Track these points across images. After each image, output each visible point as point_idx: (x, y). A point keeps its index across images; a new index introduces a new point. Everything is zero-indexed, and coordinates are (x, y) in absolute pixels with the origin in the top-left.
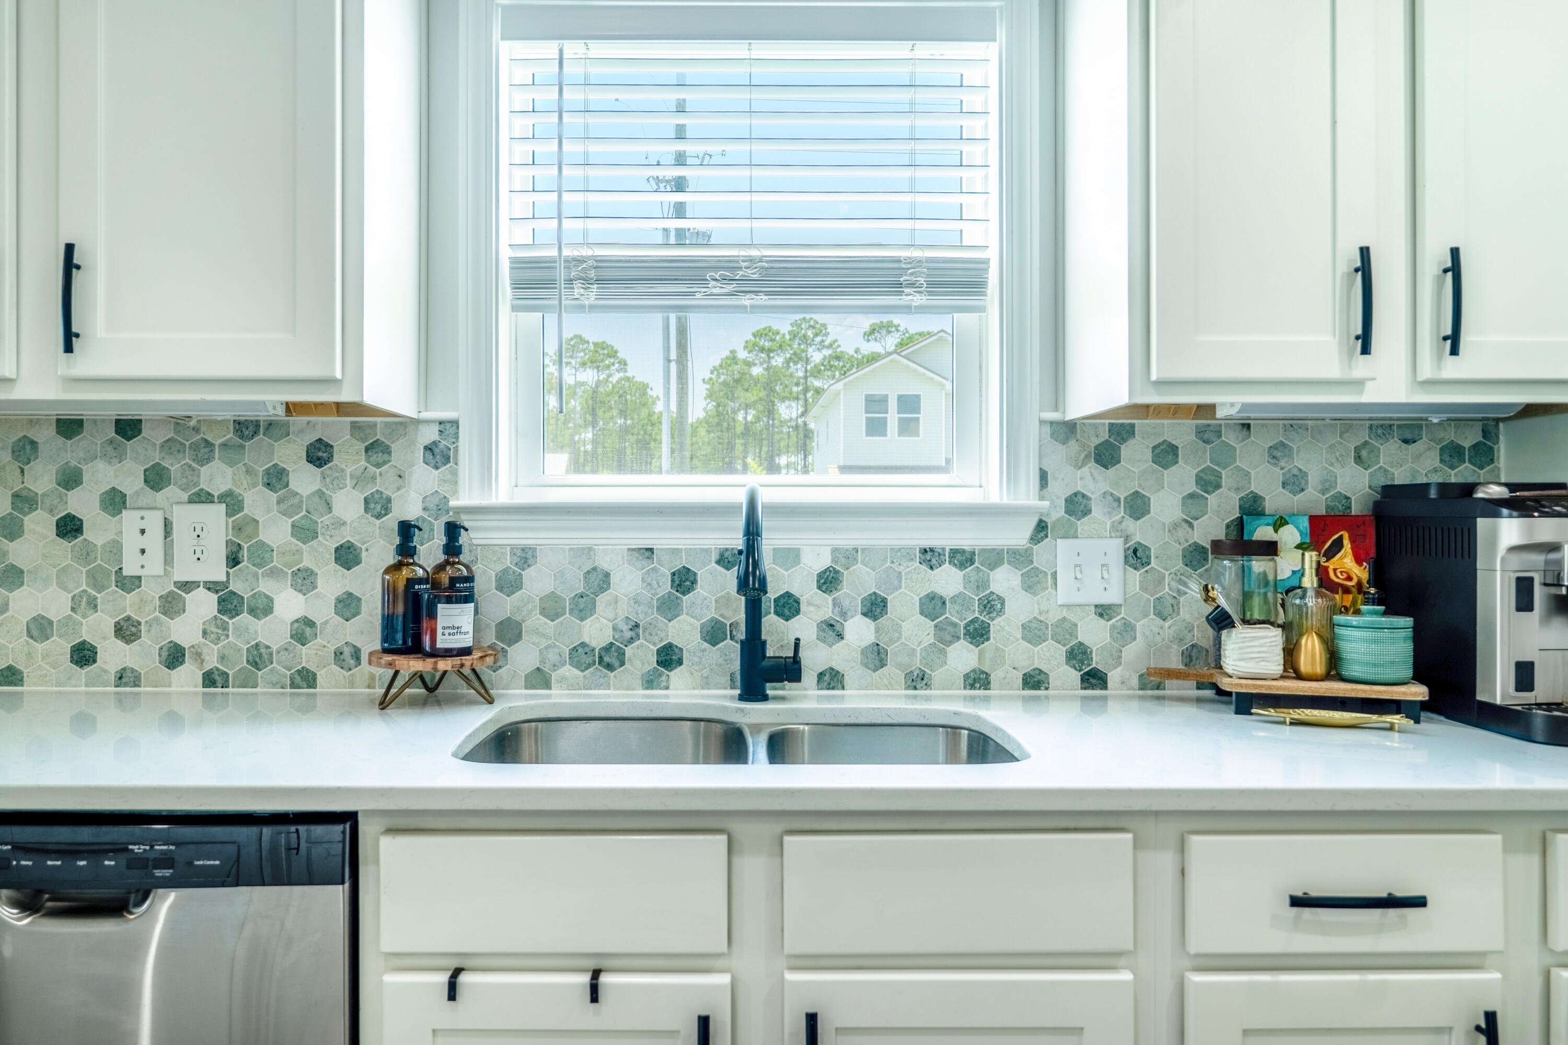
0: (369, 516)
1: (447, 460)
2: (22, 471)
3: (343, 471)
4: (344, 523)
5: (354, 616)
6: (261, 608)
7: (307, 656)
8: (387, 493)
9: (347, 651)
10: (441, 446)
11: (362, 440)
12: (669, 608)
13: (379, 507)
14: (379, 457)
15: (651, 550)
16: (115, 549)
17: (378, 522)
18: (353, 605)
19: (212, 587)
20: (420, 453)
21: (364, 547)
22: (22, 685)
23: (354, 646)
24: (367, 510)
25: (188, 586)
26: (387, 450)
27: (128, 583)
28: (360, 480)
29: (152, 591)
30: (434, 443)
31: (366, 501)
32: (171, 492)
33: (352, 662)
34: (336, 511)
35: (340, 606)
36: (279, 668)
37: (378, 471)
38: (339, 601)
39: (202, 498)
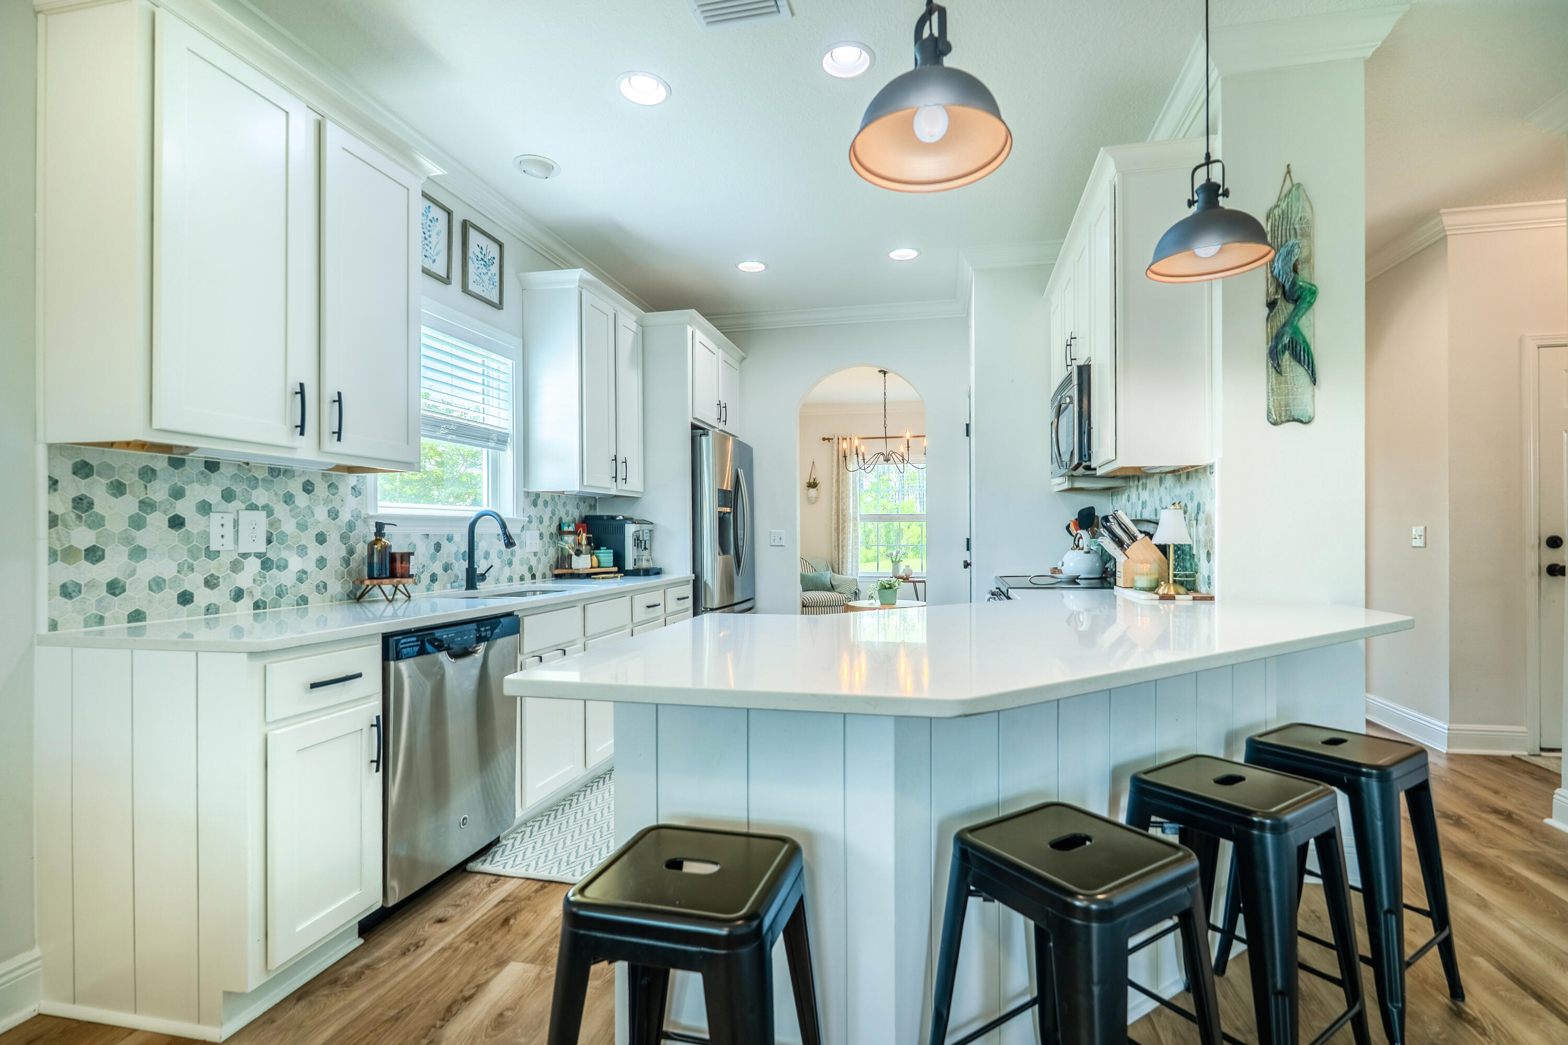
0: (330, 519)
1: (360, 494)
2: (146, 487)
3: (318, 496)
4: (319, 522)
5: (324, 567)
6: (283, 566)
7: (305, 589)
8: (337, 508)
9: (321, 585)
10: (358, 487)
11: (327, 482)
12: (433, 558)
13: (334, 514)
14: (334, 491)
15: (428, 535)
16: (206, 535)
17: (333, 522)
18: (324, 562)
19: (258, 555)
20: (350, 489)
21: (328, 534)
22: (145, 621)
23: (324, 582)
24: (329, 516)
25: (245, 556)
26: (337, 488)
27: (212, 555)
28: (326, 501)
29: (226, 559)
30: (355, 486)
31: (329, 512)
32: (237, 504)
33: (324, 590)
34: (316, 516)
35: (318, 563)
36: (291, 597)
37: (333, 497)
38: (318, 560)
39: (252, 507)
